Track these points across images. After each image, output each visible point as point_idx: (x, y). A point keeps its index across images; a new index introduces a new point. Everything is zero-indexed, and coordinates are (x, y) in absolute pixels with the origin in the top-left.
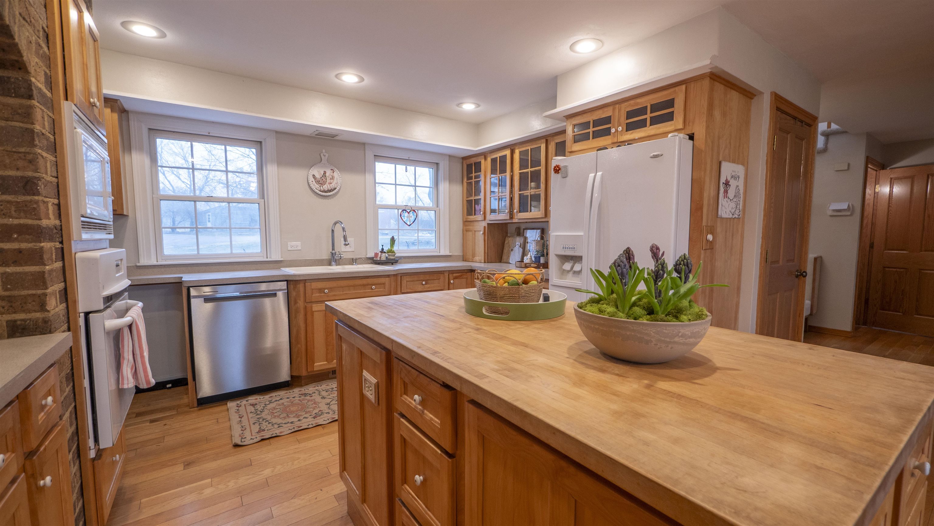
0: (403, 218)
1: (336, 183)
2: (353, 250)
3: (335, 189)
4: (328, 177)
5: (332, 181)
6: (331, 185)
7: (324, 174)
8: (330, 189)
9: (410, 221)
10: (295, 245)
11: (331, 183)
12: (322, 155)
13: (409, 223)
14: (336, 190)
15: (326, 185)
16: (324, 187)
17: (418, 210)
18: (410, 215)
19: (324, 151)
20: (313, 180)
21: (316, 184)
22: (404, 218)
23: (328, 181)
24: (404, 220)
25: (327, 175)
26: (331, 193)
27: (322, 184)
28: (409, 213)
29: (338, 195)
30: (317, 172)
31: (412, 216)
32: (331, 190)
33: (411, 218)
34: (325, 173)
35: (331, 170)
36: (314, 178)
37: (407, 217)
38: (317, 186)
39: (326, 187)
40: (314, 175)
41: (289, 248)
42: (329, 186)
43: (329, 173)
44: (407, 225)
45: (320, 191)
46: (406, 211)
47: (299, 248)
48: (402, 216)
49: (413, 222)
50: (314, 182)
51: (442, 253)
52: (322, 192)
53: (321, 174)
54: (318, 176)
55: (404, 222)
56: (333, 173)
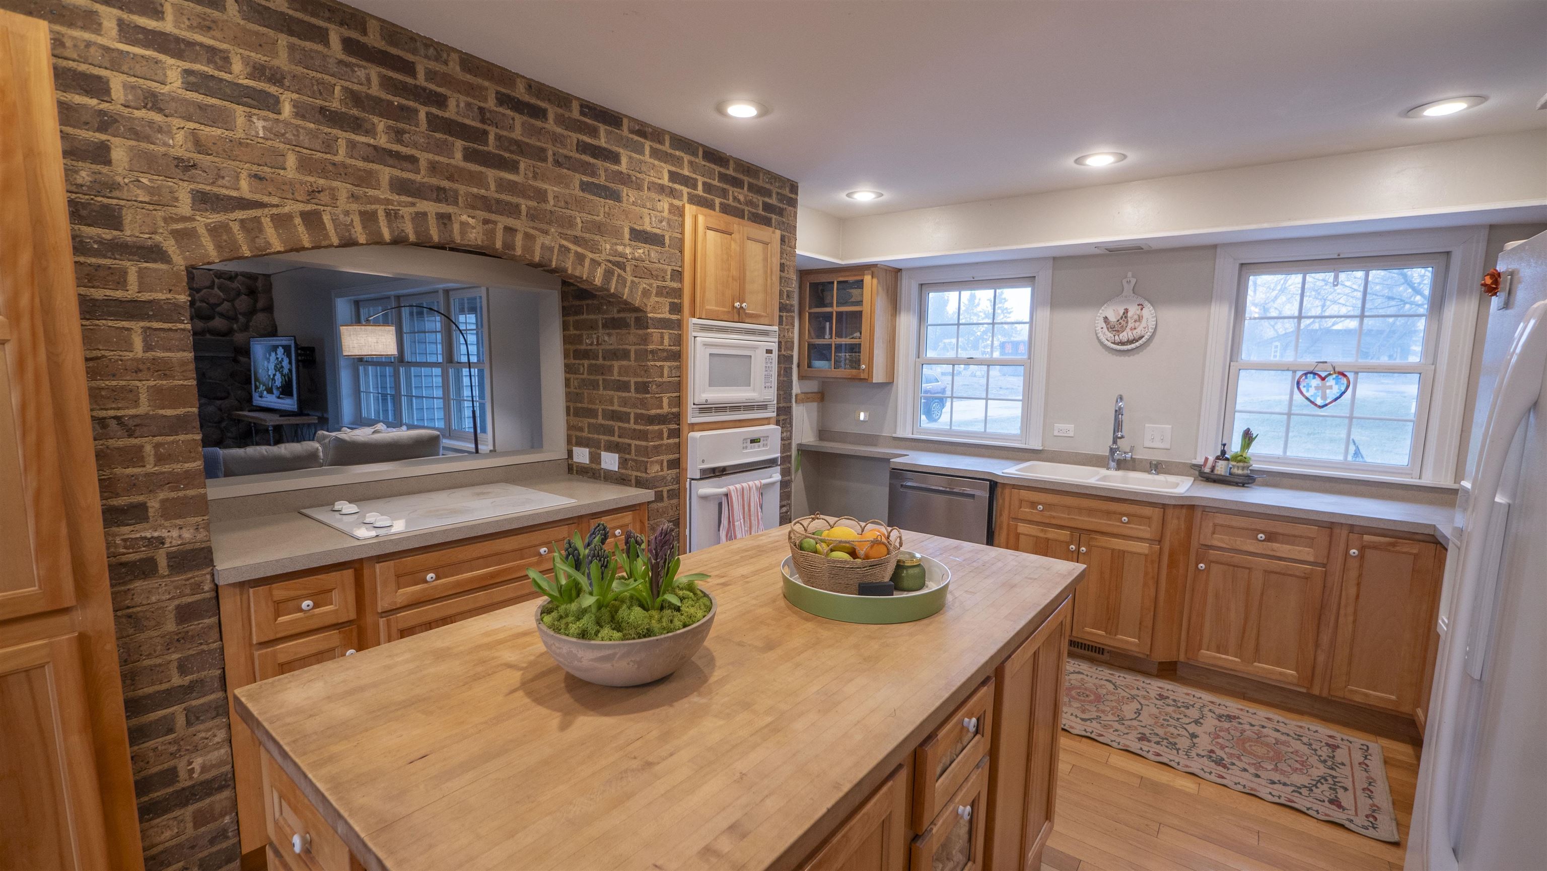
0: (1304, 390)
1: (1145, 328)
2: (1168, 447)
3: (1142, 337)
4: (1131, 318)
5: (1137, 324)
6: (1134, 332)
7: (1124, 313)
8: (1131, 338)
9: (1324, 397)
10: (1064, 428)
11: (1135, 329)
12: (1124, 282)
13: (1319, 402)
14: (1143, 339)
15: (1125, 333)
16: (1121, 336)
17: (1356, 373)
18: (1328, 384)
19: (1130, 274)
20: (1104, 325)
21: (1107, 333)
22: (1308, 391)
23: (1130, 325)
24: (1307, 395)
25: (1129, 314)
26: (1133, 346)
27: (1118, 331)
28: (1323, 379)
29: (1148, 348)
30: (1112, 312)
31: (1334, 387)
32: (1134, 340)
33: (1328, 391)
34: (1126, 311)
35: (1138, 305)
36: (1105, 322)
37: (1317, 388)
38: (1109, 335)
39: (1124, 336)
40: (1106, 317)
41: (1056, 433)
42: (1130, 334)
43: (1133, 311)
44: (1316, 405)
45: (1114, 343)
46: (1315, 374)
47: (1071, 434)
48: (1301, 387)
49: (1336, 399)
50: (1105, 329)
51: (1428, 480)
52: (1118, 344)
53: (1119, 314)
54: (1113, 318)
55: (1307, 399)
56: (1142, 309)
